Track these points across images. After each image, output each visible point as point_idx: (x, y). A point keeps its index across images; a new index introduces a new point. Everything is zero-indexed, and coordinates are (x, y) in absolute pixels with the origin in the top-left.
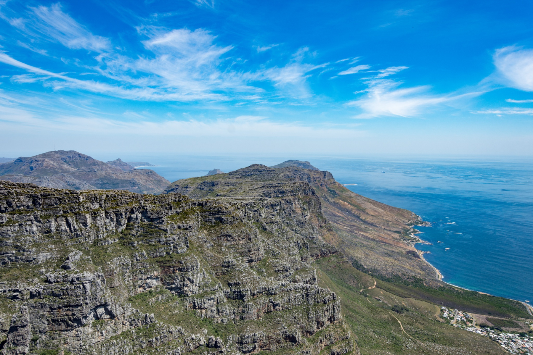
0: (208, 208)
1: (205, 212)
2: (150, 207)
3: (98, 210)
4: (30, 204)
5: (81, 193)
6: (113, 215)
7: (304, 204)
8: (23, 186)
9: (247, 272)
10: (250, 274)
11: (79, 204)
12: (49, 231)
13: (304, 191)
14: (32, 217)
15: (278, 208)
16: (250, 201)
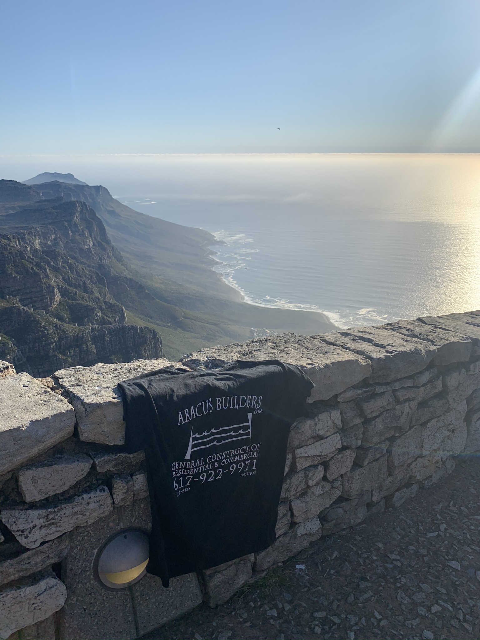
9: (46, 321)
10: (51, 323)
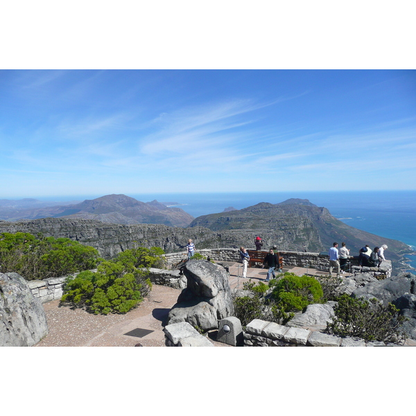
0: (224, 239)
1: (223, 241)
2: (180, 237)
3: (142, 239)
4: (96, 234)
5: (131, 227)
6: (153, 243)
7: (304, 235)
8: (91, 222)
11: (129, 234)
12: (109, 255)
13: (304, 224)
14: (97, 244)
15: (282, 238)
16: (259, 233)
